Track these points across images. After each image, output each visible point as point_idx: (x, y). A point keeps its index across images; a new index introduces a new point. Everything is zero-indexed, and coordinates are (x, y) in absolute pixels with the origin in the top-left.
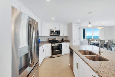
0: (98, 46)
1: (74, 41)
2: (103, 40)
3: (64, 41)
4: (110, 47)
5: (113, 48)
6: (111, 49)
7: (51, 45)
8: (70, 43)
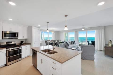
0: (53, 45)
1: (35, 43)
2: (54, 41)
3: (23, 44)
4: (58, 45)
5: (59, 45)
6: (58, 46)
7: (6, 51)
8: (31, 46)
